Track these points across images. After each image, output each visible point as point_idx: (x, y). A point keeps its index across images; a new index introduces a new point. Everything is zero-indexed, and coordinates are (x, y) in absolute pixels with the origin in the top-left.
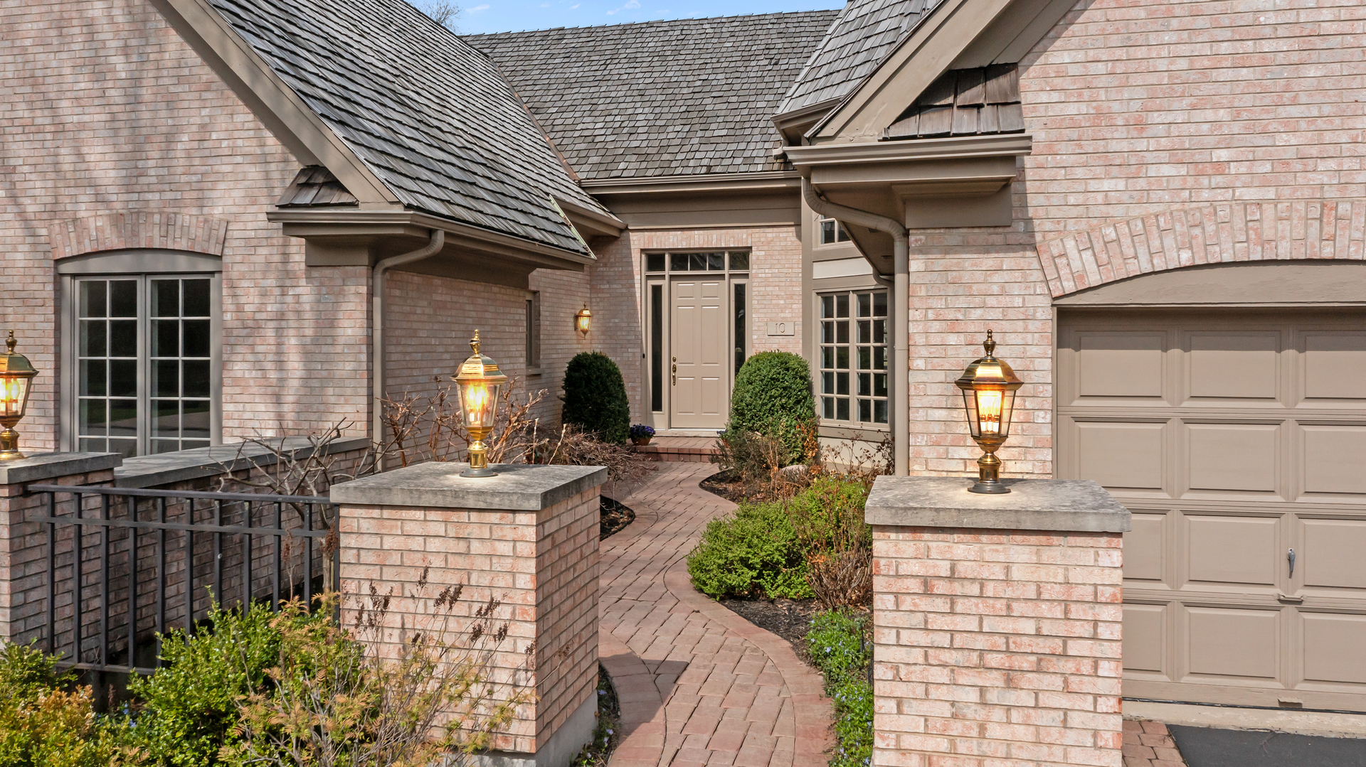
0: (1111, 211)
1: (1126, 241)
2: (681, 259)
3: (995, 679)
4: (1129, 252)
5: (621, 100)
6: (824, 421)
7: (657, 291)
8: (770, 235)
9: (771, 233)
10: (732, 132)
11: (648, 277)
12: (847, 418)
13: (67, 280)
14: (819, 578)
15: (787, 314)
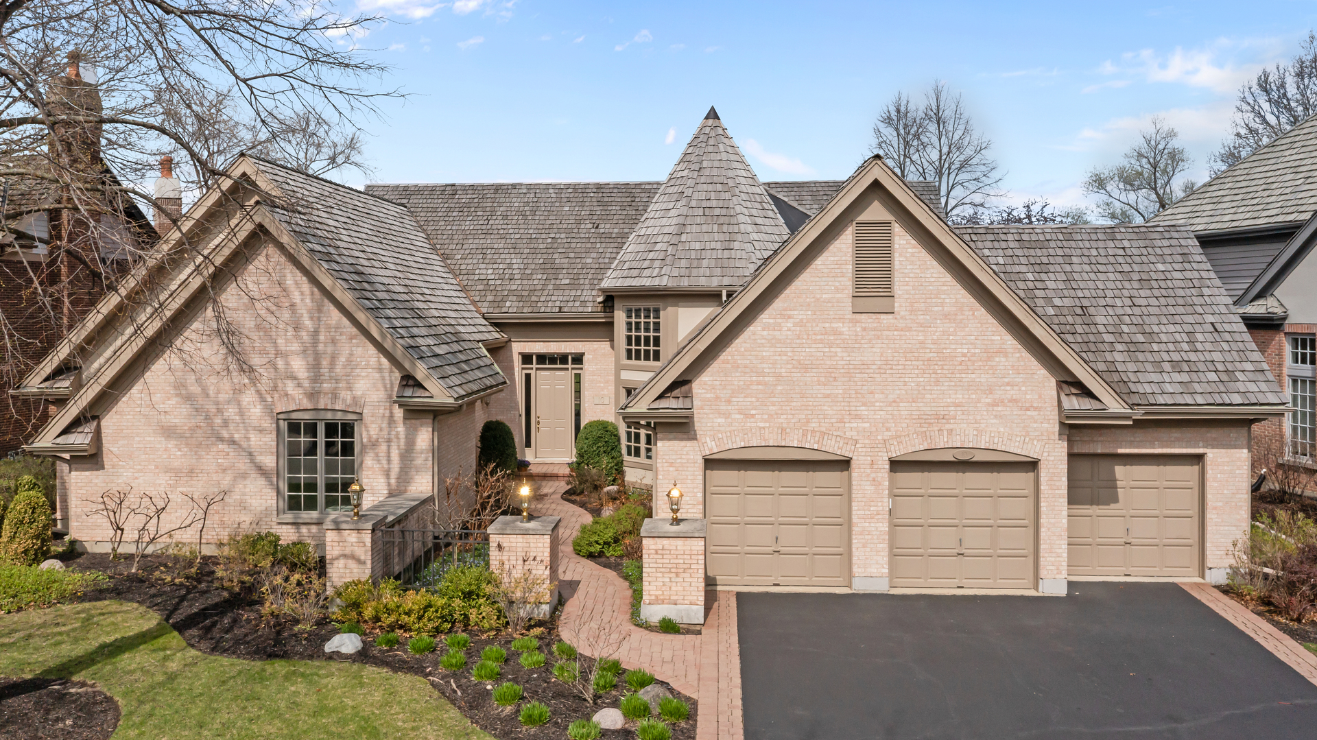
0: (720, 428)
1: (725, 439)
2: (542, 358)
3: (673, 575)
4: (726, 442)
5: (501, 251)
6: (626, 458)
7: (528, 377)
8: (595, 346)
9: (596, 345)
10: (572, 282)
11: (523, 369)
12: (639, 457)
13: (281, 422)
14: (627, 548)
15: (605, 392)
